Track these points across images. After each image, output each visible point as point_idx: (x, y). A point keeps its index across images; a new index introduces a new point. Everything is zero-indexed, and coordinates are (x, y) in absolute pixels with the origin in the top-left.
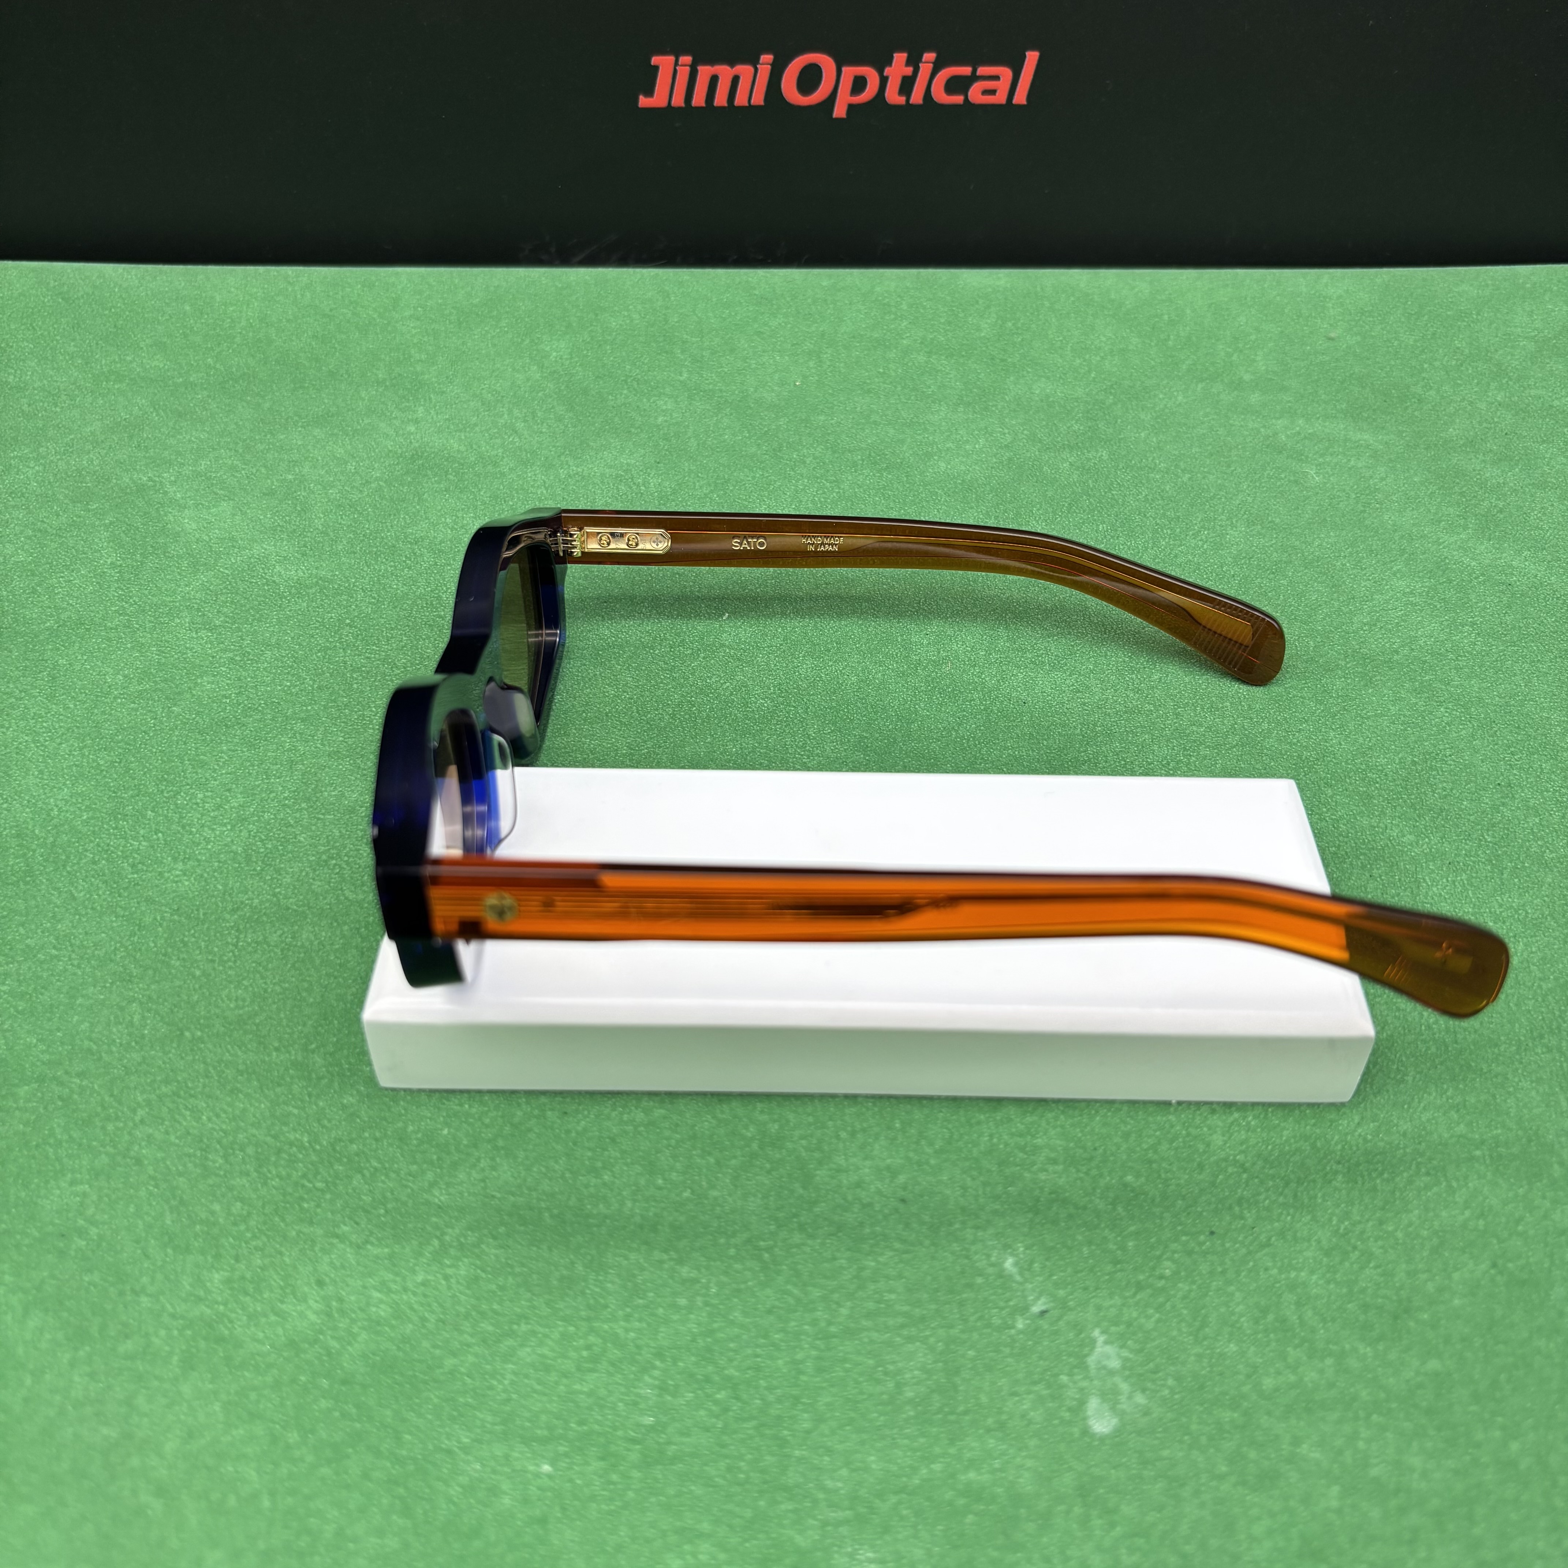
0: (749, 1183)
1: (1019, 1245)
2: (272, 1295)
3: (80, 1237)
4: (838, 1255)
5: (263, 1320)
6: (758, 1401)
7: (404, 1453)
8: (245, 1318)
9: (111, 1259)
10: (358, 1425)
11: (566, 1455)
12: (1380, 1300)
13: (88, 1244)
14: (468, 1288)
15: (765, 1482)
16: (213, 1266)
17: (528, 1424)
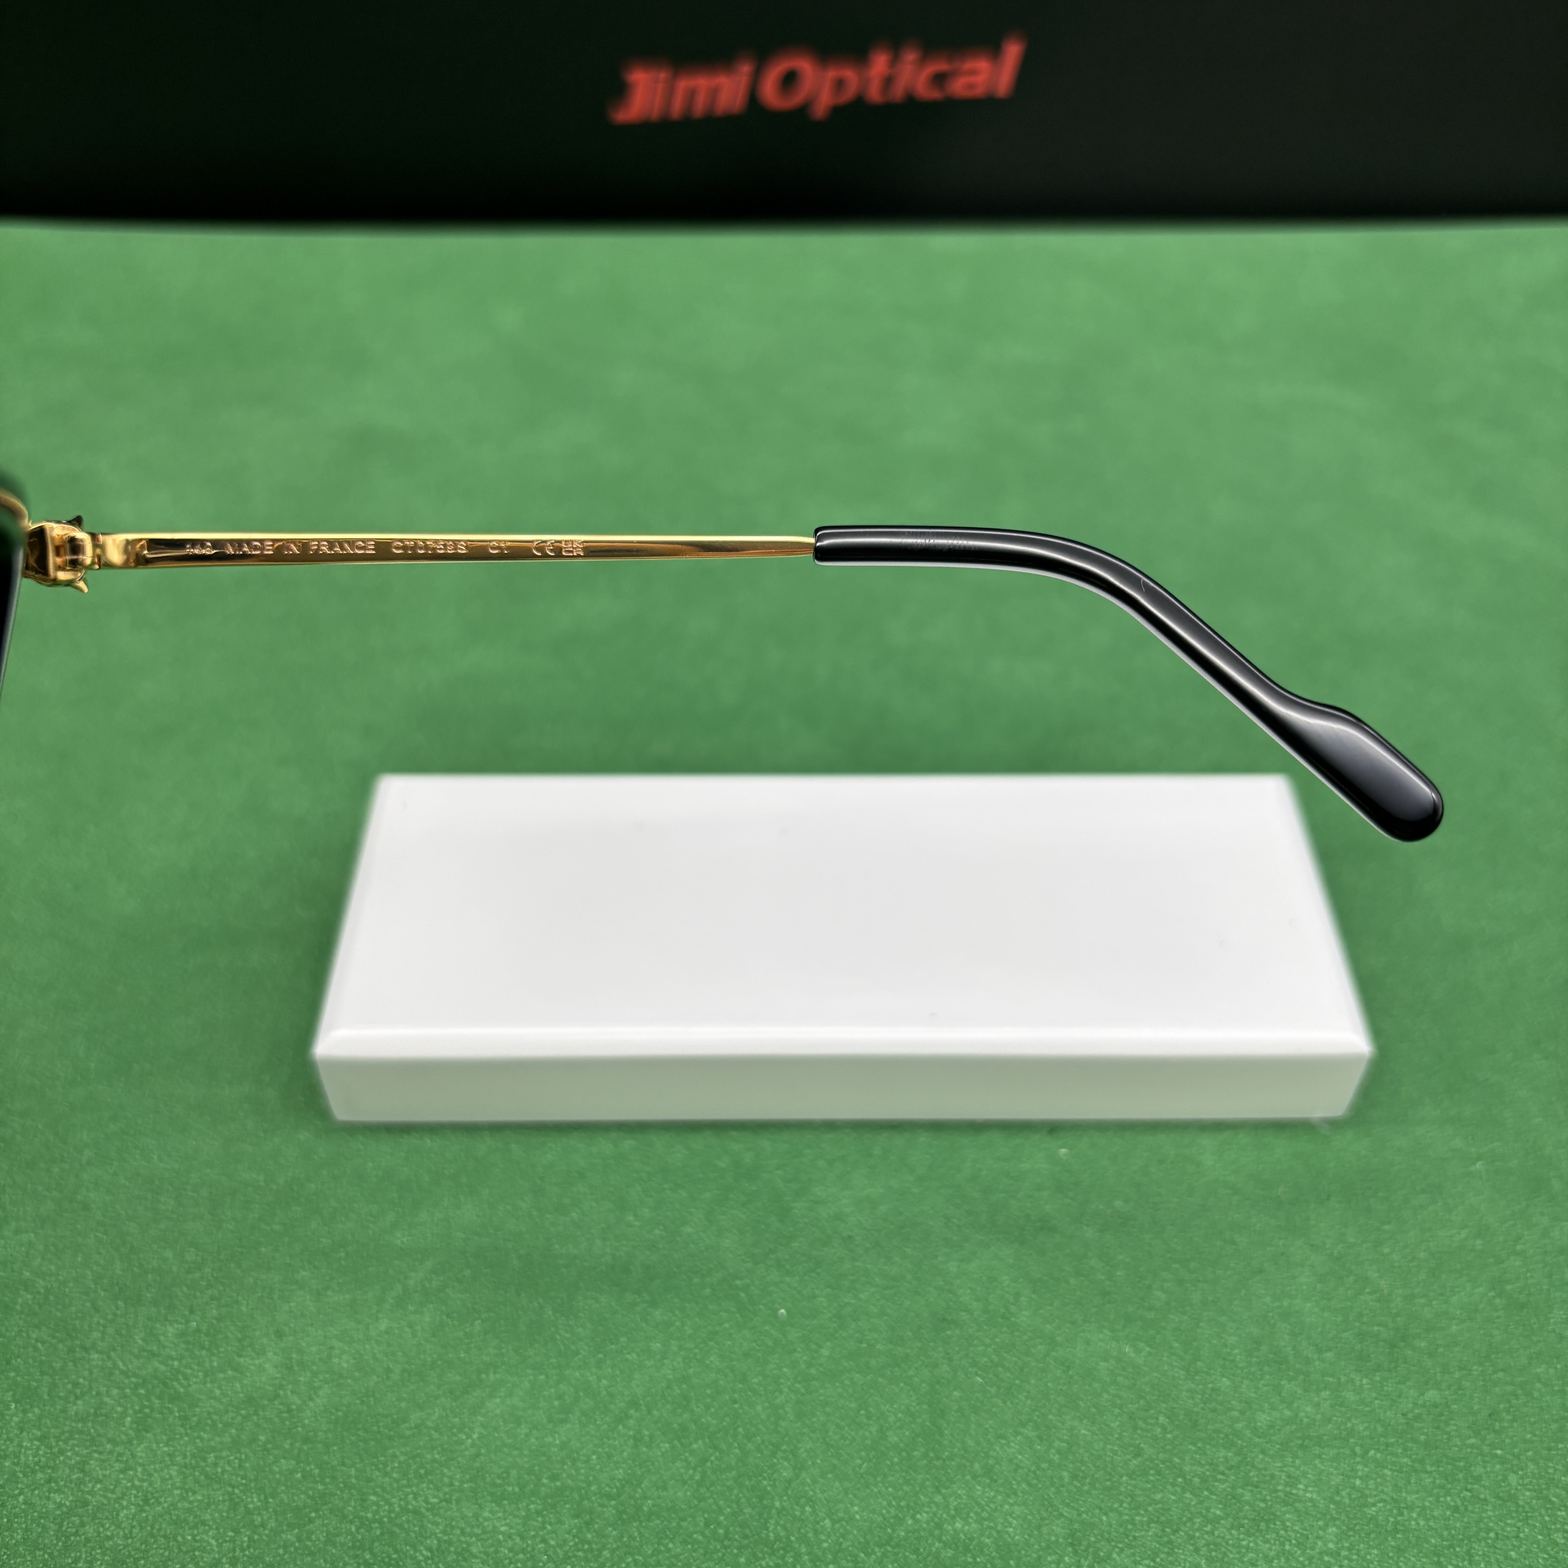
0: (723, 1217)
1: (1005, 1278)
2: (229, 1348)
3: (26, 1290)
4: (817, 1292)
5: (221, 1375)
6: (737, 1451)
7: (370, 1515)
8: (200, 1374)
9: (59, 1314)
10: (320, 1487)
11: (538, 1513)
12: (1376, 1328)
13: (34, 1298)
14: (434, 1336)
15: (746, 1537)
16: (166, 1320)
17: (499, 1481)
